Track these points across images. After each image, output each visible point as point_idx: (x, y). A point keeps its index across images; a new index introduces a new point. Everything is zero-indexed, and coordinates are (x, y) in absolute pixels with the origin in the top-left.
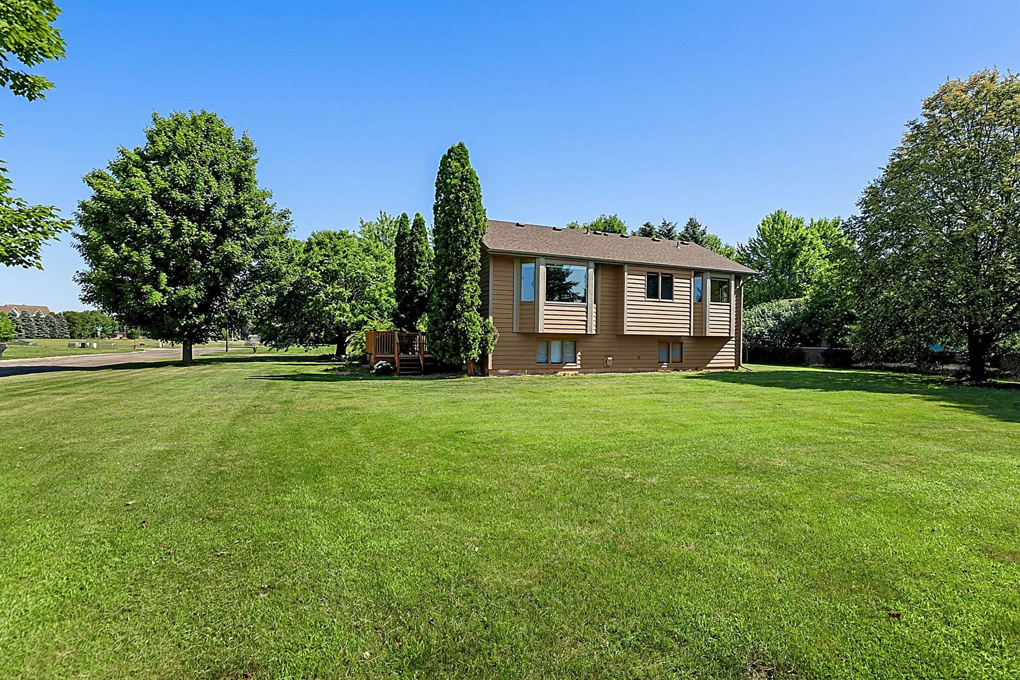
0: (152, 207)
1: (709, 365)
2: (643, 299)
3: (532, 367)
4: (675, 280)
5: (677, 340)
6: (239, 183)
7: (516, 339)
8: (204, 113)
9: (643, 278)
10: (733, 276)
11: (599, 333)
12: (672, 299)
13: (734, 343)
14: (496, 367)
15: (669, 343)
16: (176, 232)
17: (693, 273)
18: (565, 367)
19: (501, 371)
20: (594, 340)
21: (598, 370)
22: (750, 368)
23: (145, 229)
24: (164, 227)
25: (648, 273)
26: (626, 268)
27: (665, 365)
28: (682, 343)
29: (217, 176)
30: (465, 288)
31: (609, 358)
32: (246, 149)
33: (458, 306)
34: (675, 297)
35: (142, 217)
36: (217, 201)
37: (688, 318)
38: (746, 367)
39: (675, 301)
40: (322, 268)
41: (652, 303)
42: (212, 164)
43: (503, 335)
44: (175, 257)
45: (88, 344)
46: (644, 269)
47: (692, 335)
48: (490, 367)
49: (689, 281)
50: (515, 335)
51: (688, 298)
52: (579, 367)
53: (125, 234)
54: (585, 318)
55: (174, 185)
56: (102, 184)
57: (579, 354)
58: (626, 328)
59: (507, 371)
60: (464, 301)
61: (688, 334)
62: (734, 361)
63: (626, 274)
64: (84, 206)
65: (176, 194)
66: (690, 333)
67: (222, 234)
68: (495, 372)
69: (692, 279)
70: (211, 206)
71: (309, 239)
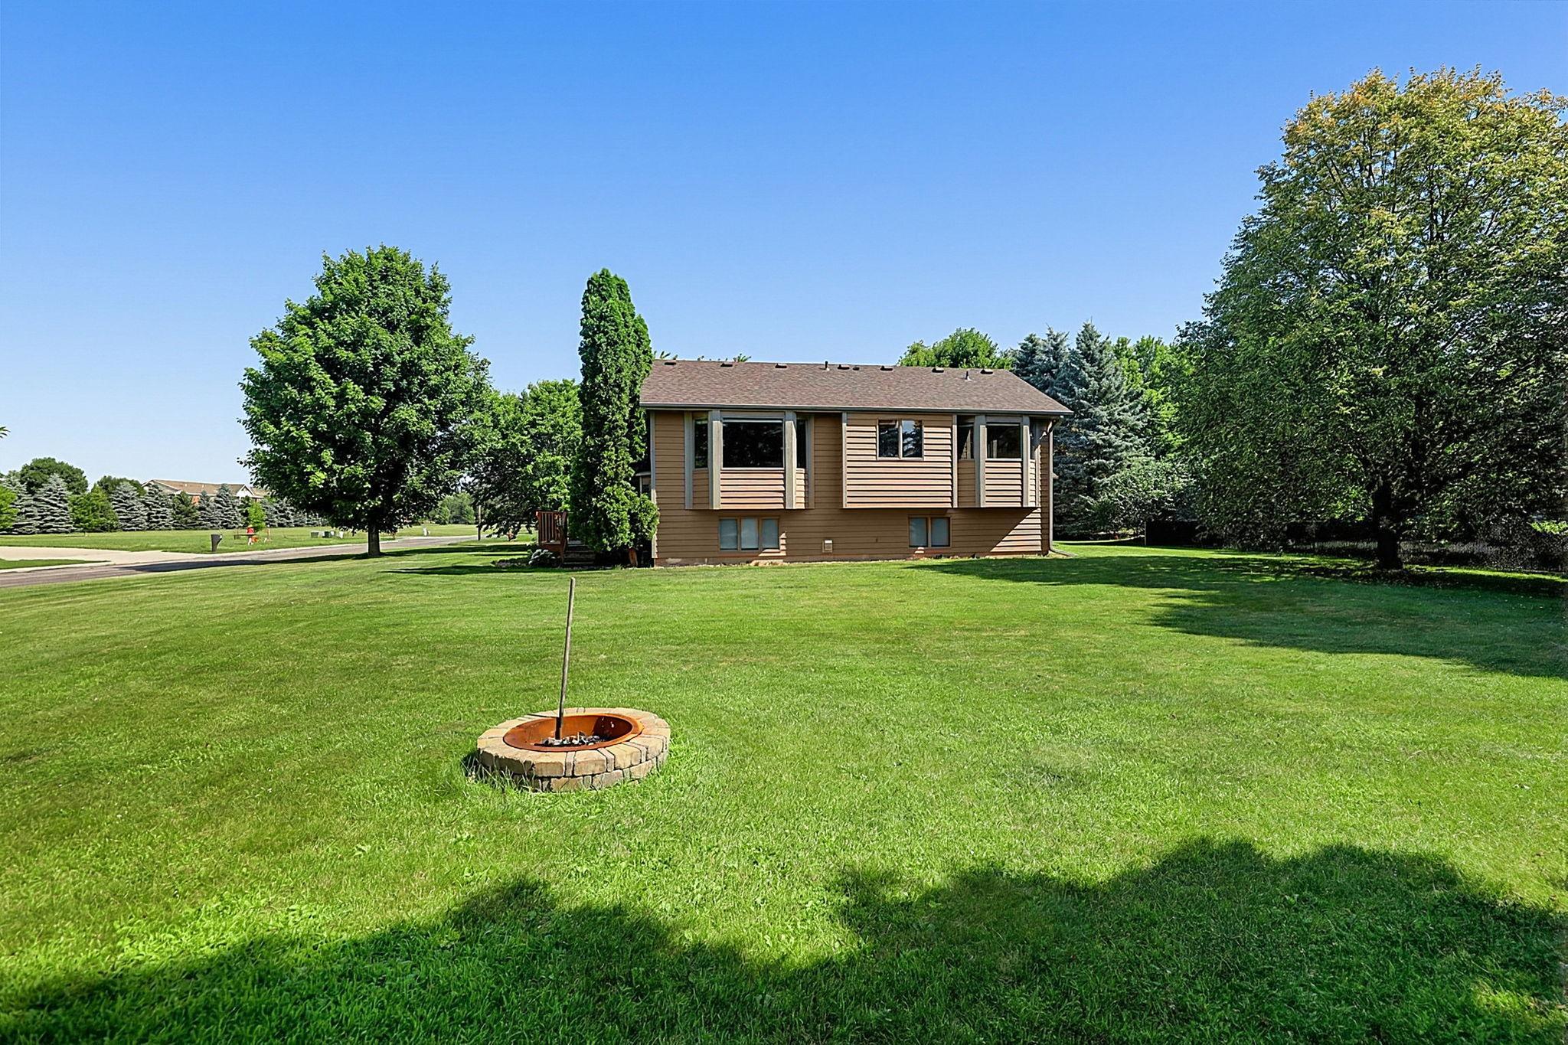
0: (316, 372)
1: (994, 550)
2: (874, 458)
3: (712, 555)
4: (925, 429)
5: (939, 514)
6: (418, 333)
7: (690, 518)
8: (384, 248)
9: (874, 429)
10: (1026, 419)
11: (812, 506)
12: (921, 456)
13: (1039, 516)
14: (662, 555)
15: (927, 519)
16: (341, 398)
17: (955, 417)
18: (761, 555)
19: (670, 560)
20: (807, 517)
21: (812, 558)
22: (1068, 553)
23: (308, 398)
24: (326, 394)
25: (880, 421)
26: (844, 415)
27: (920, 550)
28: (949, 519)
29: (392, 327)
30: (605, 456)
31: (827, 542)
32: (434, 287)
33: (597, 480)
34: (925, 453)
35: (305, 384)
36: (387, 359)
37: (950, 482)
38: (1061, 550)
39: (925, 459)
40: (533, 431)
41: (888, 463)
42: (385, 313)
43: (664, 513)
44: (342, 427)
45: (332, 533)
46: (875, 416)
47: (956, 506)
48: (654, 555)
49: (949, 430)
50: (688, 513)
51: (949, 453)
52: (783, 554)
53: (285, 406)
54: (782, 488)
55: (341, 344)
56: (266, 347)
57: (783, 536)
58: (845, 500)
59: (680, 560)
60: (605, 473)
61: (949, 506)
62: (1039, 543)
63: (844, 425)
64: (251, 376)
65: (342, 353)
66: (952, 503)
67: (395, 398)
68: (662, 561)
69: (955, 427)
70: (380, 364)
71: (524, 394)
